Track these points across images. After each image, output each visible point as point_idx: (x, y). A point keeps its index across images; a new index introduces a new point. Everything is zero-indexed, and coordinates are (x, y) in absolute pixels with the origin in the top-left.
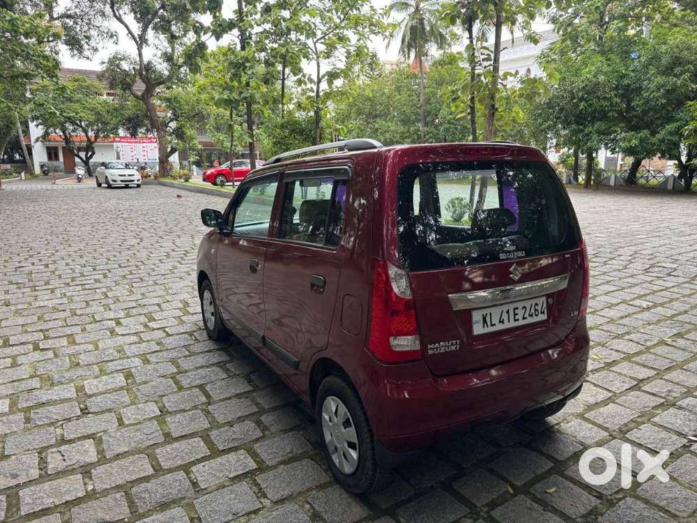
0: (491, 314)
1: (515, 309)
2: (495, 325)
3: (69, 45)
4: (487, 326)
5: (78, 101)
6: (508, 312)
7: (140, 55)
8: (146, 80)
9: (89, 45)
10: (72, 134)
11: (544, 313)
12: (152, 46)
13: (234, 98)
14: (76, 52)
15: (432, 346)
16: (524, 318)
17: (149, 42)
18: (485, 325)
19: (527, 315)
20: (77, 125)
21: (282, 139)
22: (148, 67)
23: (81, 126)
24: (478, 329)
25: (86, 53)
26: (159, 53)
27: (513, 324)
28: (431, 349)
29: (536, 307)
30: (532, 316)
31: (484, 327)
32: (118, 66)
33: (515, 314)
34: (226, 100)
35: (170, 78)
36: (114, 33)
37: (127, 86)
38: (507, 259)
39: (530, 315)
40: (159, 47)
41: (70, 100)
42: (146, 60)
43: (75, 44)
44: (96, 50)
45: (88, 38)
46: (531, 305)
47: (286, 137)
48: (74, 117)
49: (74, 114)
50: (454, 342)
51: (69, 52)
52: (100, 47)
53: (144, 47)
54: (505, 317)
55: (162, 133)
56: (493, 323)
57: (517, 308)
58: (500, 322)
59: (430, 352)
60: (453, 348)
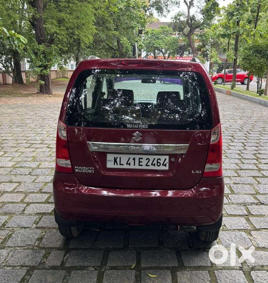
0: (120, 158)
1: (140, 159)
2: (123, 165)
3: (157, 10)
4: (117, 164)
5: (161, 39)
6: (134, 159)
7: (189, 12)
8: (190, 26)
9: (167, 9)
10: (158, 55)
11: (165, 165)
12: (196, 7)
13: (227, 33)
14: (160, 13)
15: (77, 167)
16: (147, 165)
17: (194, 5)
18: (116, 163)
19: (150, 164)
20: (160, 51)
21: (248, 56)
22: (193, 18)
23: (162, 52)
24: (110, 165)
25: (165, 13)
26: (199, 10)
27: (137, 167)
28: (77, 168)
29: (159, 161)
30: (154, 165)
31: (114, 164)
32: (179, 19)
33: (140, 162)
34: (223, 34)
35: (203, 24)
36: (178, 2)
37: (181, 30)
38: (132, 128)
39: (152, 165)
40: (199, 7)
41: (158, 38)
42: (191, 15)
43: (160, 9)
44: (169, 11)
45: (167, 5)
46: (154, 159)
47: (250, 55)
48: (158, 47)
49: (158, 45)
50: (91, 168)
51: (157, 13)
52: (171, 10)
53: (191, 7)
54: (131, 161)
55: (195, 54)
56: (121, 163)
57: (142, 158)
58: (127, 164)
59: (77, 170)
60: (90, 171)
